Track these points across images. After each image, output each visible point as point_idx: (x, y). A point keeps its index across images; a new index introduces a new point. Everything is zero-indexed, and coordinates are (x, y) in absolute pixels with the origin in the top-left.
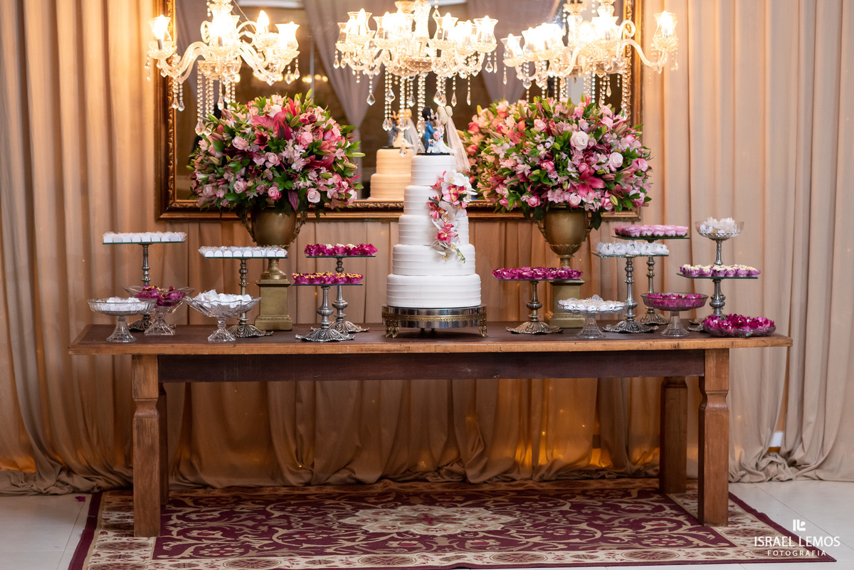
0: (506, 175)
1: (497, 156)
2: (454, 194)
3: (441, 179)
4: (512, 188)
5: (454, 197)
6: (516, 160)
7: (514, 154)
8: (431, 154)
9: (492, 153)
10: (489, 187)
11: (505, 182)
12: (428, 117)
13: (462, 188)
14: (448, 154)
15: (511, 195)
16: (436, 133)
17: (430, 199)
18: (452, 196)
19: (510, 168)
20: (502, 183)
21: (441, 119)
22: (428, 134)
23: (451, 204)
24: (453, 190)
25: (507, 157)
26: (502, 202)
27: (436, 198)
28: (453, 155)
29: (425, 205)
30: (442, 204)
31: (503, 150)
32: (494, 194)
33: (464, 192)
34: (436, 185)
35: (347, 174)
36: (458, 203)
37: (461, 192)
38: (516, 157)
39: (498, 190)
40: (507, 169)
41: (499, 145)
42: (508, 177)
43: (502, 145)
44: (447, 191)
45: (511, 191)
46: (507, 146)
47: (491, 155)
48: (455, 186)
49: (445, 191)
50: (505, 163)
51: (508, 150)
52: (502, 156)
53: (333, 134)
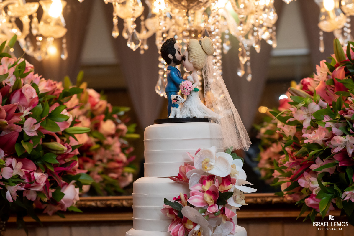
0: (315, 155)
1: (299, 126)
2: (208, 192)
3: (189, 165)
4: (325, 177)
5: (208, 198)
6: (330, 129)
7: (327, 119)
8: (176, 120)
9: (291, 120)
10: (289, 177)
11: (313, 167)
12: (170, 56)
13: (228, 180)
14: (206, 120)
15: (323, 190)
16: (183, 83)
17: (166, 201)
18: (206, 195)
19: (321, 143)
20: (308, 170)
21: (192, 60)
22: (172, 86)
23: (205, 211)
24: (208, 186)
25: (314, 126)
26: (310, 202)
27: (179, 199)
28: (215, 121)
29: (160, 212)
30: (187, 212)
31: (308, 115)
32: (295, 187)
33: (231, 188)
34: (179, 176)
35: (50, 161)
36: (215, 209)
37: (222, 189)
38: (330, 124)
39: (302, 182)
40: (315, 145)
41: (301, 105)
42: (318, 160)
43: (306, 106)
44: (199, 187)
45: (324, 183)
46: (315, 107)
47: (290, 123)
48: (212, 177)
49: (195, 187)
50: (311, 136)
51: (317, 114)
52: (307, 124)
53: (22, 95)
